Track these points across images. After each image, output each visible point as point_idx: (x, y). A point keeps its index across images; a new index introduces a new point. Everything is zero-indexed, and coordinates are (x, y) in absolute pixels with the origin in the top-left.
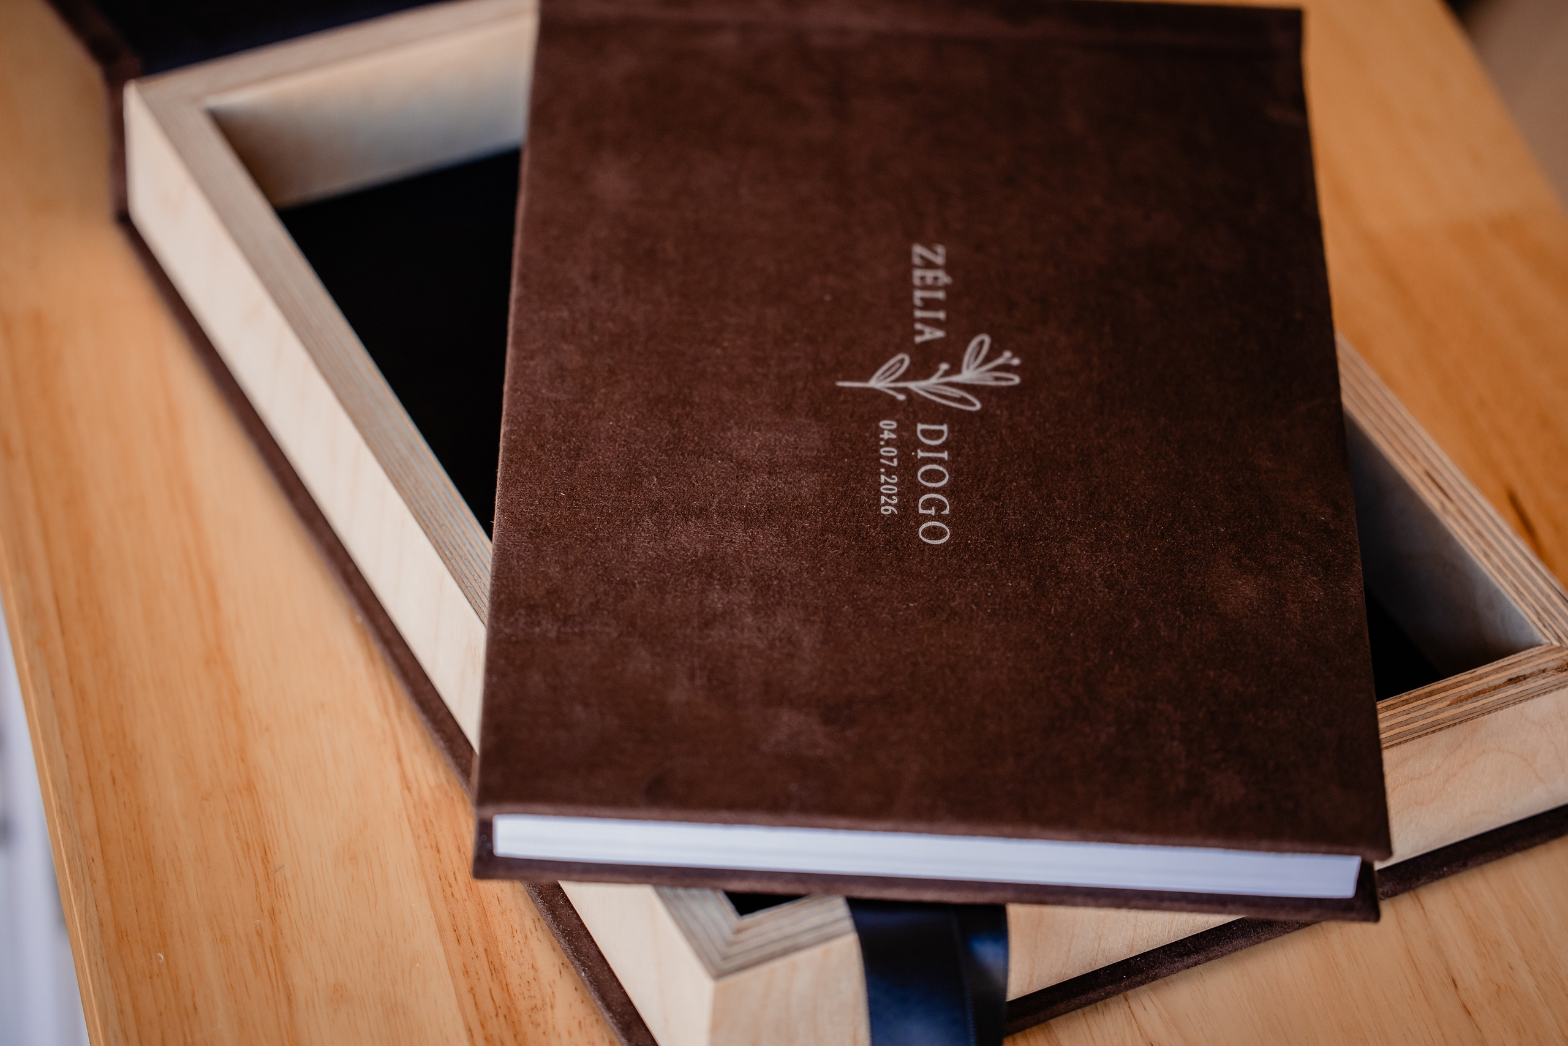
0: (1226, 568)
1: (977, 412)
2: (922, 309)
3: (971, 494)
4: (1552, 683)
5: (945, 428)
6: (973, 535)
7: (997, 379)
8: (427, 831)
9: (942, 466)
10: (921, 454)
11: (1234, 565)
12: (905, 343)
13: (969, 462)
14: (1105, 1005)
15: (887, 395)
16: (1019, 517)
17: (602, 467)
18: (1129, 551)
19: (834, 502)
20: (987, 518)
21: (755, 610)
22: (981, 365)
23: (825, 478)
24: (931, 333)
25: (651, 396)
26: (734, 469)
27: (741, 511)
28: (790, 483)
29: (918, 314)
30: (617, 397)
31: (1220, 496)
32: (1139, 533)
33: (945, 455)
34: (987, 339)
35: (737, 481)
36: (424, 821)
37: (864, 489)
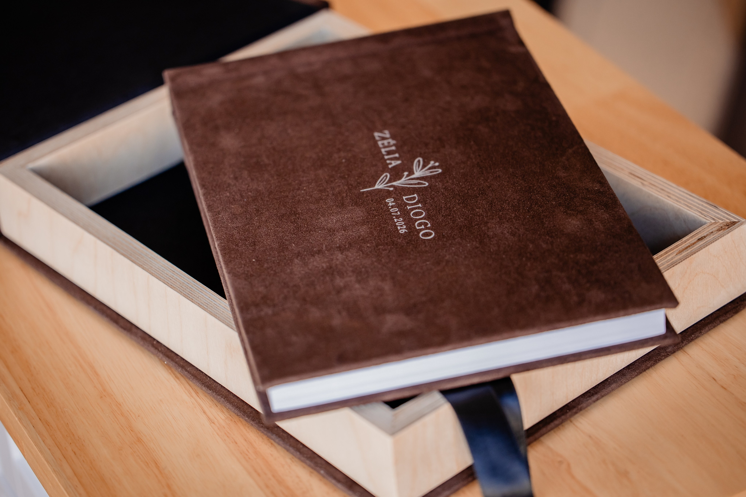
0: (561, 216)
1: (428, 186)
2: (387, 155)
3: (437, 216)
4: (717, 236)
5: (415, 195)
6: (444, 231)
7: (431, 172)
8: (228, 437)
9: (420, 209)
10: (409, 208)
11: (564, 214)
12: (385, 168)
13: (432, 205)
14: (563, 426)
15: (384, 189)
16: (462, 220)
17: (267, 246)
18: (516, 220)
19: (377, 234)
20: (448, 224)
21: (359, 282)
22: (422, 169)
23: (370, 226)
24: (395, 163)
25: (279, 215)
26: (328, 233)
27: (337, 247)
28: (355, 232)
29: (386, 157)
30: (263, 219)
31: (548, 191)
32: (518, 213)
33: (420, 205)
34: (421, 159)
35: (331, 237)
36: (225, 433)
37: (389, 226)
